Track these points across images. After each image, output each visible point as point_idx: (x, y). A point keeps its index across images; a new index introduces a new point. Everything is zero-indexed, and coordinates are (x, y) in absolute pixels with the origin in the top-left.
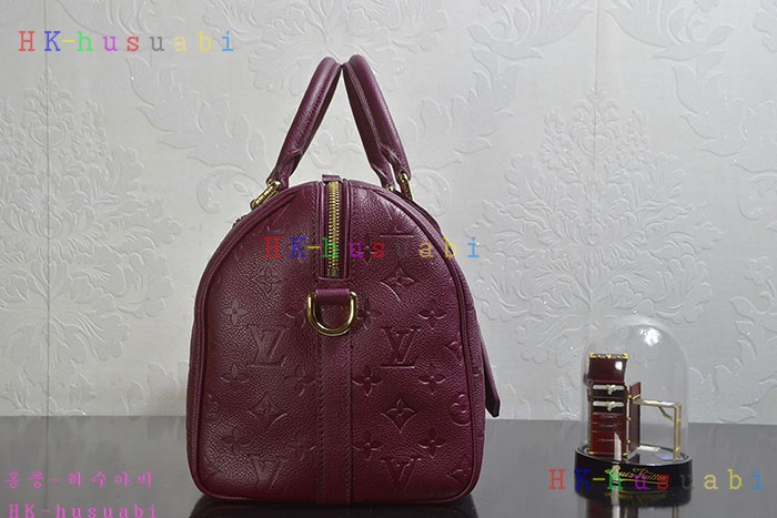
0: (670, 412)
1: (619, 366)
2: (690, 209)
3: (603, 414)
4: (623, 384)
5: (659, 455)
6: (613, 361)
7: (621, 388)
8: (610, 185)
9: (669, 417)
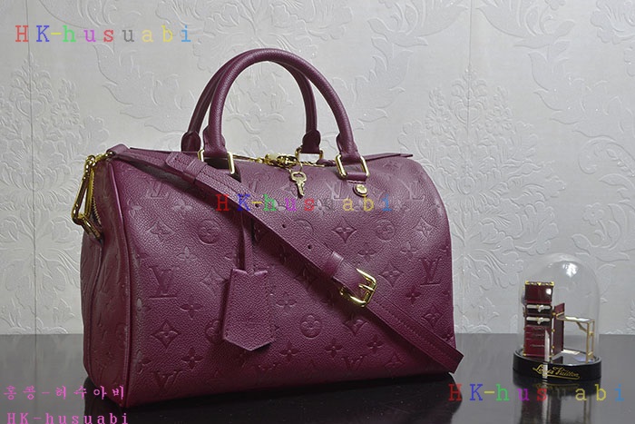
0: (585, 326)
1: (549, 292)
2: (542, 166)
3: (534, 327)
4: (549, 305)
5: (577, 358)
6: (544, 288)
7: (548, 307)
8: (480, 147)
9: (584, 329)
